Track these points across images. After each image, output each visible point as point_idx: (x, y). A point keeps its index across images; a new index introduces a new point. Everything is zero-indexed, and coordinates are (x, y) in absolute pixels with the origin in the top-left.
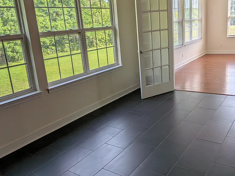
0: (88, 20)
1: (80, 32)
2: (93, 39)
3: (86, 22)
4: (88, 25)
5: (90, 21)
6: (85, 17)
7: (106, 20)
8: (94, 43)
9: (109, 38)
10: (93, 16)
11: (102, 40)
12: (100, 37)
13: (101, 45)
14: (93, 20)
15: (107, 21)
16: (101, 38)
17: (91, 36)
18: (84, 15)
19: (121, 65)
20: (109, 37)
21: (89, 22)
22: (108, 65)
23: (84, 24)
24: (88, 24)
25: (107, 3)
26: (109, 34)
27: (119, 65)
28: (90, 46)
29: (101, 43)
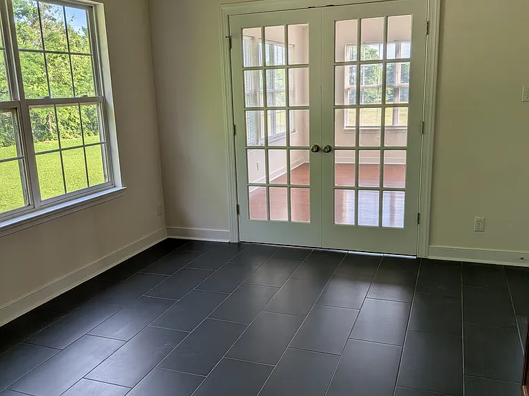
0: (34, 73)
1: (16, 108)
2: (47, 119)
3: (28, 79)
4: (35, 87)
5: (40, 76)
6: (27, 68)
7: (82, 76)
8: (51, 130)
9: (87, 119)
10: (49, 65)
11: (72, 124)
12: (66, 117)
13: (68, 135)
14: (49, 74)
15: (82, 80)
16: (69, 119)
17: (42, 112)
18: (24, 62)
19: (120, 187)
20: (89, 118)
21: (38, 78)
22: (89, 188)
23: (24, 83)
24: (35, 83)
25: (83, 38)
26: (88, 109)
27: (115, 187)
28: (39, 138)
29: (70, 130)
